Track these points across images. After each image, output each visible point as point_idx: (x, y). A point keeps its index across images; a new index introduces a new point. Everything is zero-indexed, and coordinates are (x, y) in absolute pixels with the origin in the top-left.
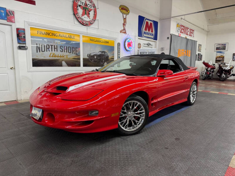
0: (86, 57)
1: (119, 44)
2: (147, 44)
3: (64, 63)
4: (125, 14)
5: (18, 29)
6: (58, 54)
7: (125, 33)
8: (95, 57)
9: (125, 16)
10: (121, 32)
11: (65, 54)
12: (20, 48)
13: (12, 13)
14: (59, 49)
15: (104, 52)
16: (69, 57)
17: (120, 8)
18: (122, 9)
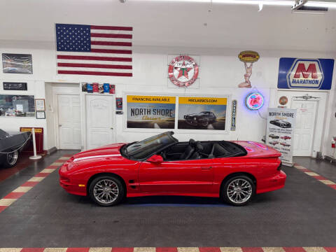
0: (183, 119)
1: (235, 102)
2: (303, 97)
3: (156, 125)
4: (249, 61)
5: (117, 99)
6: (151, 117)
7: (249, 86)
8: (195, 119)
9: (249, 64)
10: (240, 87)
11: (158, 116)
12: (117, 113)
13: (113, 86)
14: (152, 112)
15: (209, 113)
16: (162, 119)
17: (241, 56)
18: (244, 56)
